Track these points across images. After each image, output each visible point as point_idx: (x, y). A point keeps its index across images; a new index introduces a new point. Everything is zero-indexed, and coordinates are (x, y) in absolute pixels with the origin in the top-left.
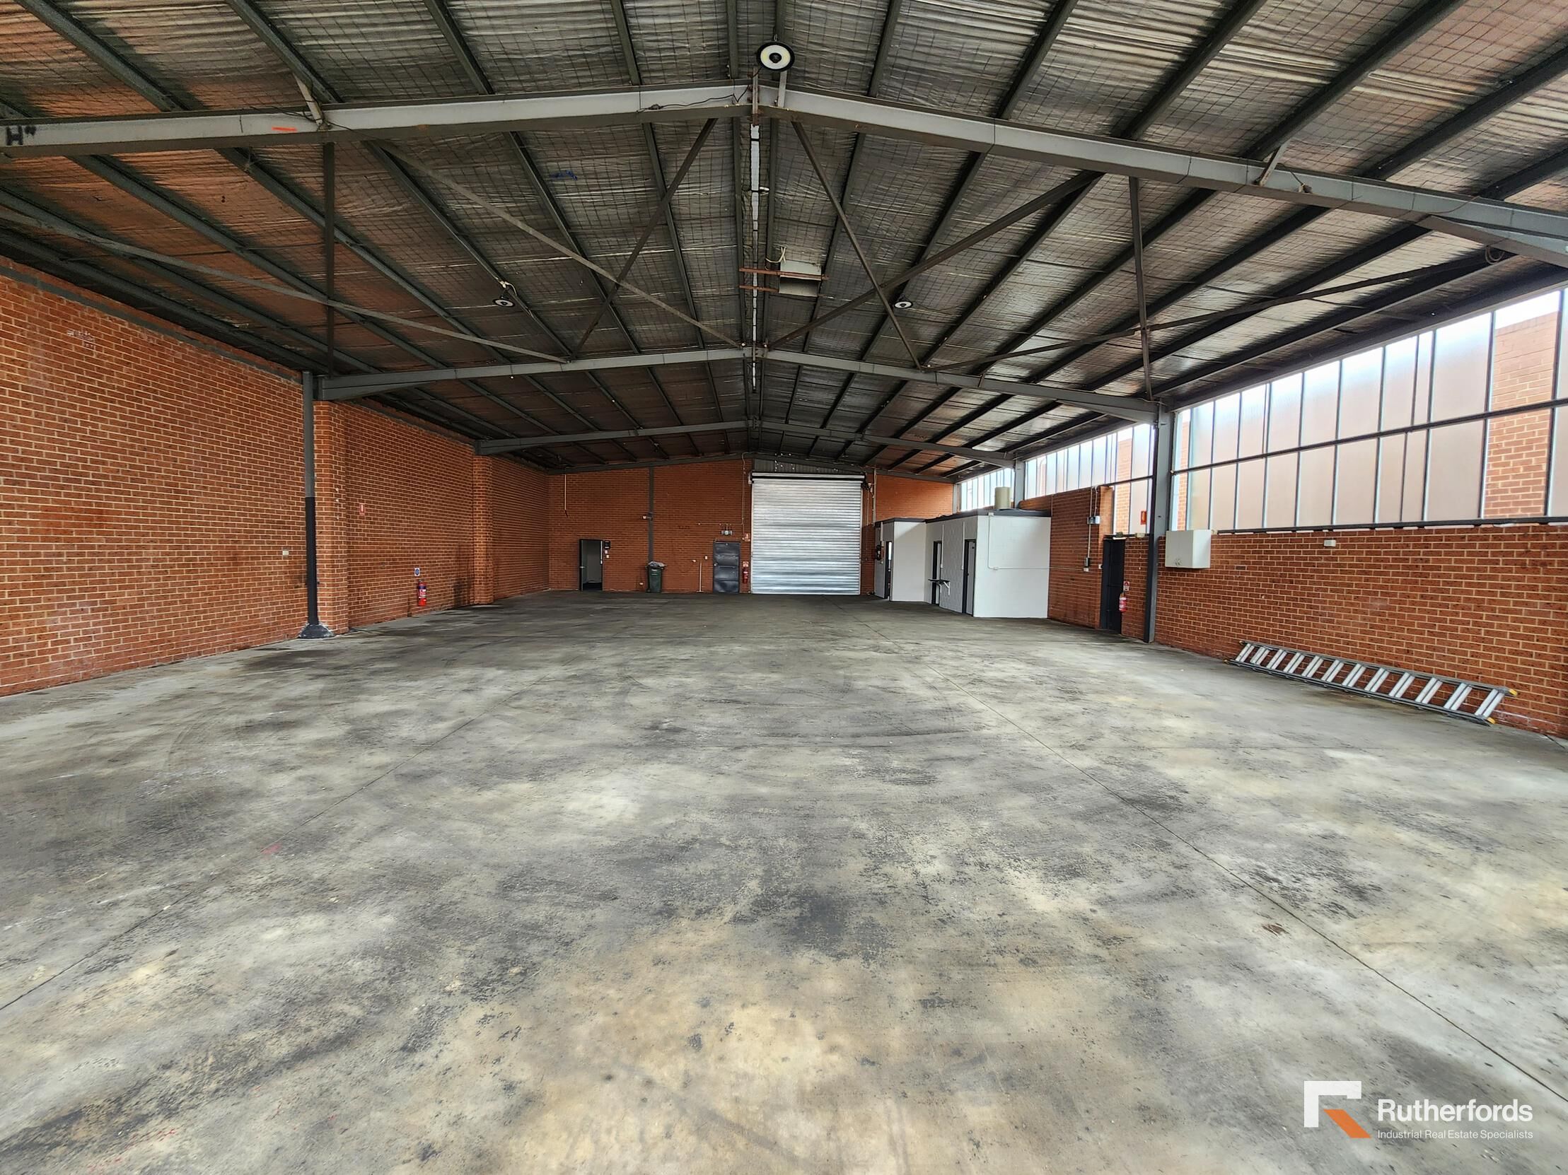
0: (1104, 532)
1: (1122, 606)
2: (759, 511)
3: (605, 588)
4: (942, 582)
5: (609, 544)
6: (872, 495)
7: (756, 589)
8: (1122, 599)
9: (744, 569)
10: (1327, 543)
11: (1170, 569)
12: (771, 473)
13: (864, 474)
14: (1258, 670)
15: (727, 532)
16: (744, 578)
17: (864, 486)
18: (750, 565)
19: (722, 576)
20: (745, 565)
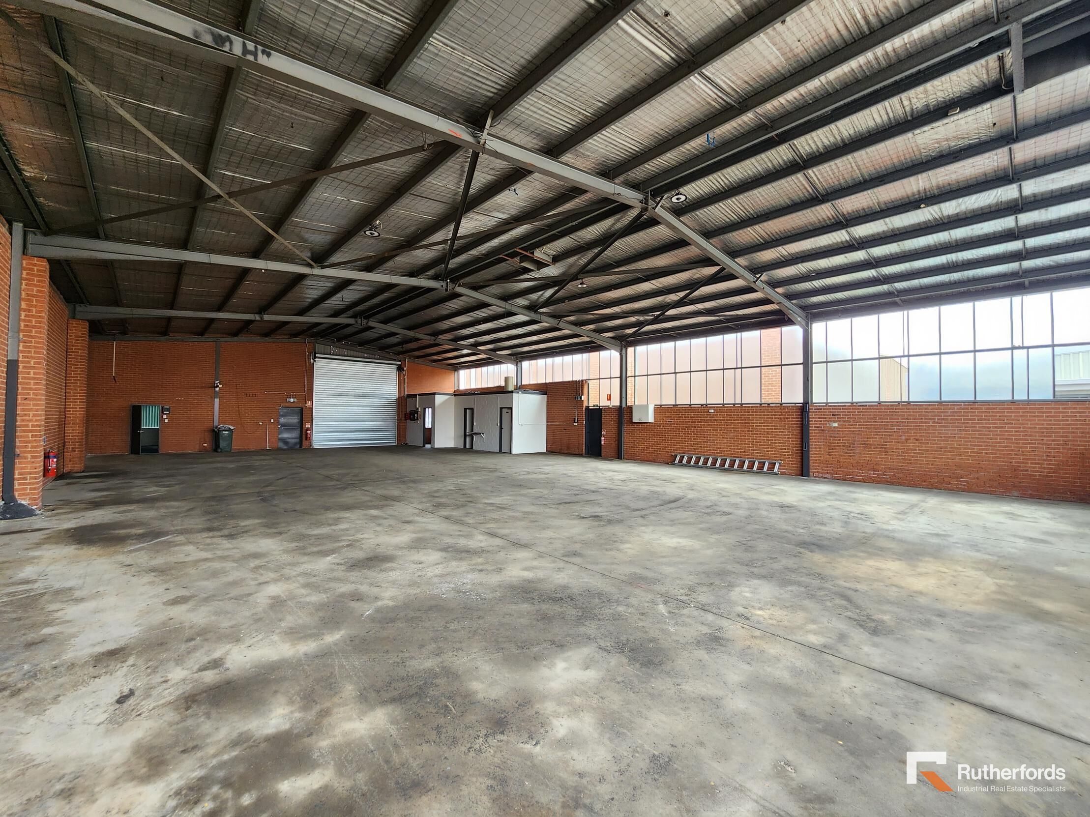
0: (585, 404)
1: (603, 442)
2: (319, 385)
3: (162, 450)
4: (476, 434)
5: (168, 410)
6: (404, 375)
7: (316, 444)
8: (603, 438)
9: (307, 429)
10: (710, 411)
11: (635, 423)
12: (329, 355)
13: (400, 361)
14: (686, 466)
15: (292, 400)
16: (305, 435)
17: (400, 369)
18: (312, 425)
19: (285, 435)
20: (308, 426)
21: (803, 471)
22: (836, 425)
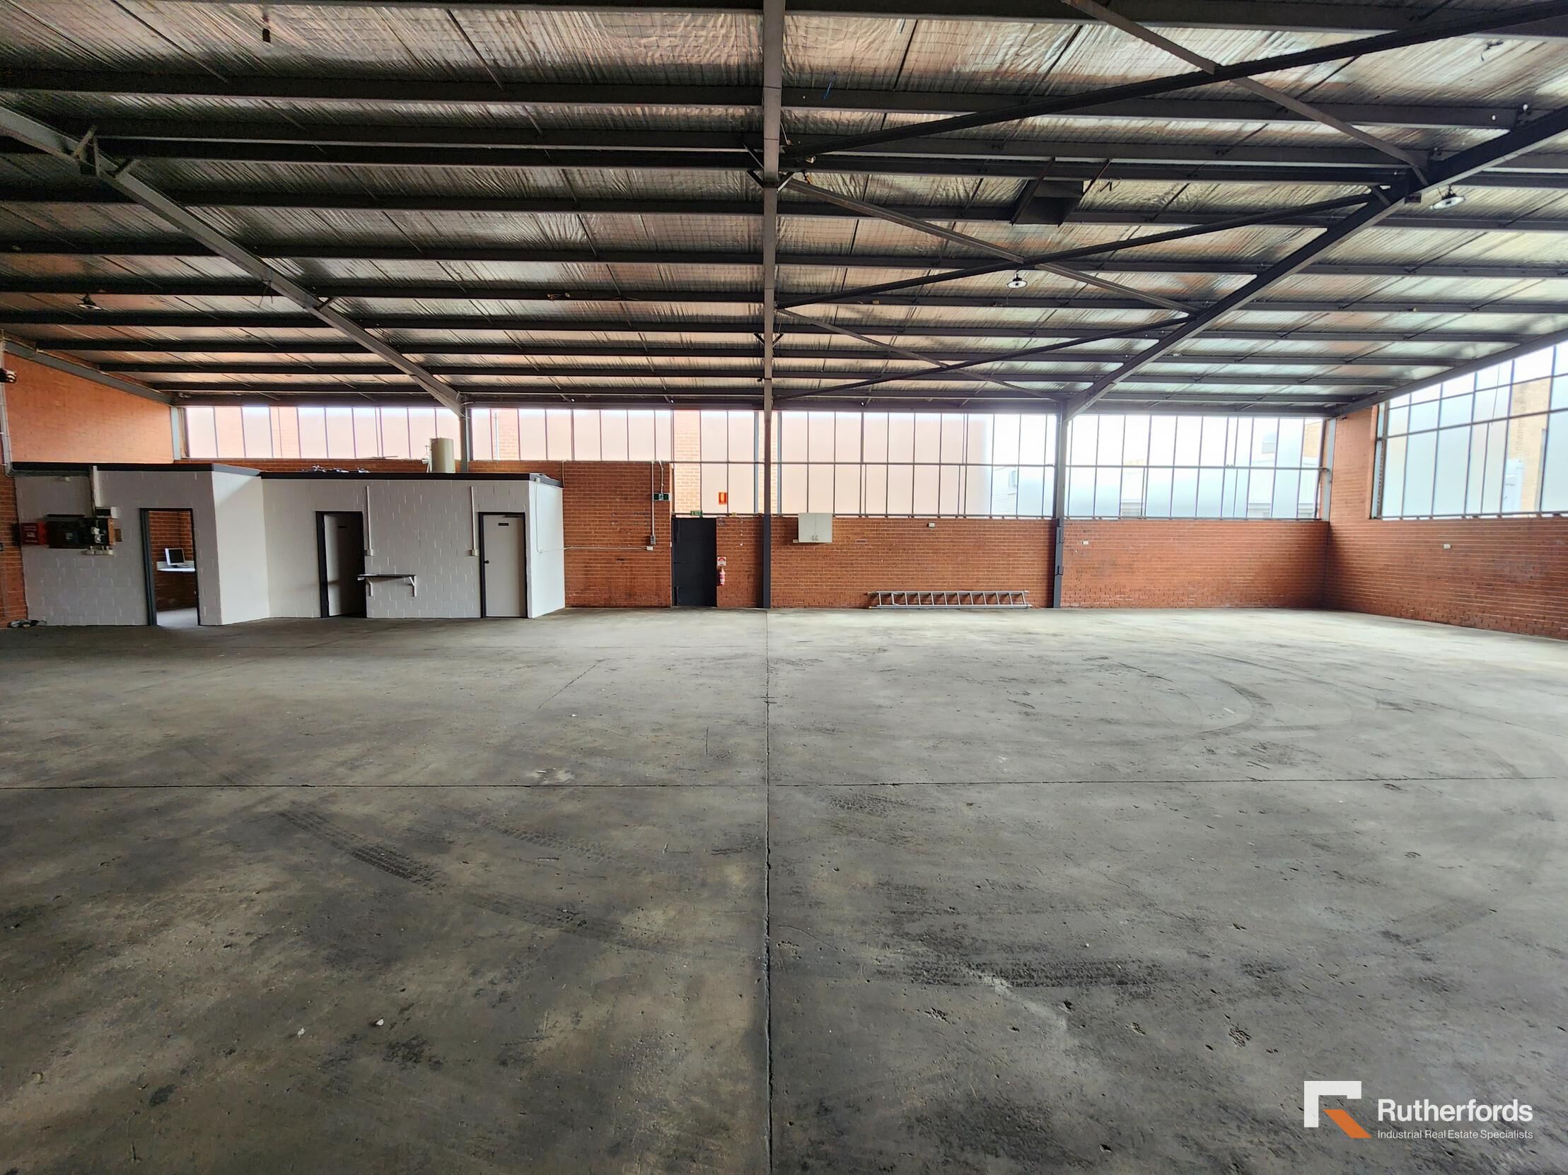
0: (671, 509)
1: (722, 581)
8: (722, 574)
10: (930, 525)
21: (1050, 602)
22: (1086, 543)
